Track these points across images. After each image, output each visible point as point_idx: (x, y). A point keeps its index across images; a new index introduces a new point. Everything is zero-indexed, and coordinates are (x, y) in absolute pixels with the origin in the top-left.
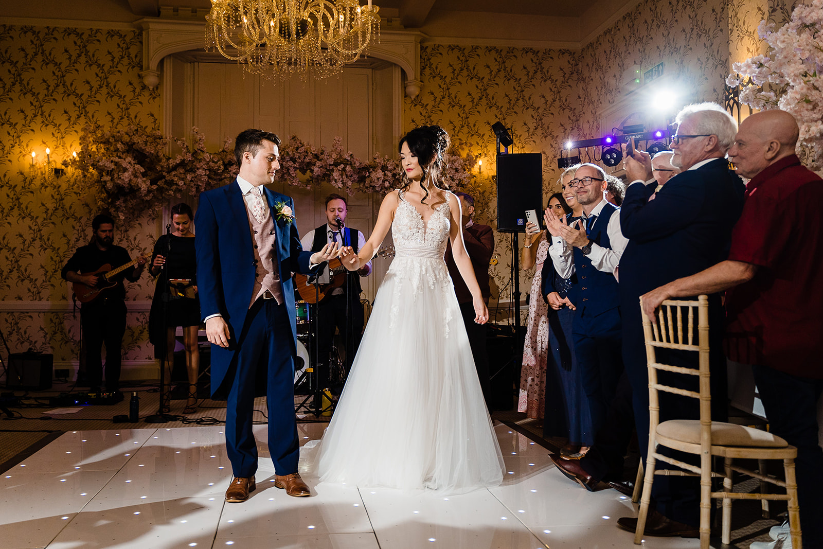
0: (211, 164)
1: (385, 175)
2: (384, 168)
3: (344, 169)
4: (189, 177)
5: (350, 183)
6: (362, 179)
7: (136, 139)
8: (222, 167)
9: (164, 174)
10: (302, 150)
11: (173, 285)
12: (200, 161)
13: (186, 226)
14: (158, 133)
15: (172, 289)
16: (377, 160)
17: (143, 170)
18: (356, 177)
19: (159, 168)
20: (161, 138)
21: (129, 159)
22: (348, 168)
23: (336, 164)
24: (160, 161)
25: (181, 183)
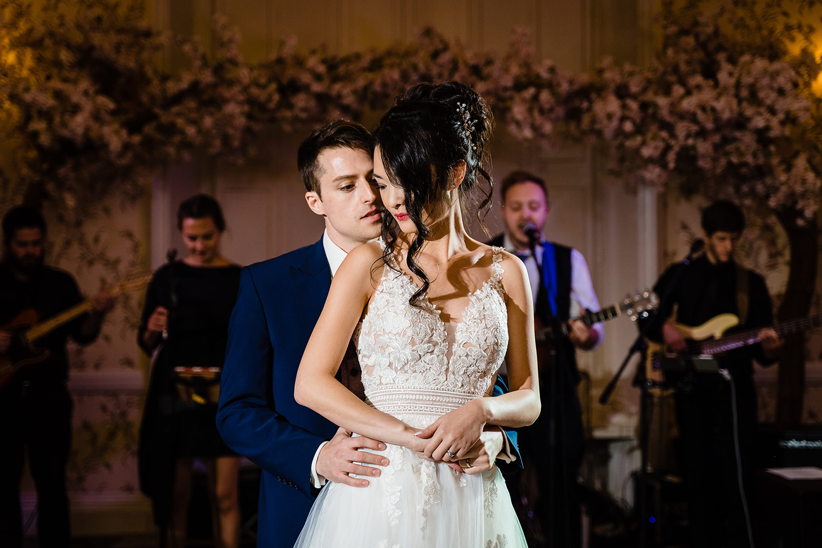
0: (255, 91)
1: (624, 107)
2: (622, 92)
3: (535, 98)
4: (208, 122)
5: (548, 127)
6: (574, 115)
7: (97, 39)
8: (276, 97)
9: (157, 110)
10: (445, 58)
11: (184, 381)
12: (231, 83)
13: (211, 243)
14: (143, 24)
15: (181, 388)
16: (608, 75)
17: (111, 105)
18: (560, 111)
19: (145, 98)
20: (148, 34)
21: (84, 84)
22: (545, 96)
23: (519, 86)
24: (148, 81)
25: (191, 131)
